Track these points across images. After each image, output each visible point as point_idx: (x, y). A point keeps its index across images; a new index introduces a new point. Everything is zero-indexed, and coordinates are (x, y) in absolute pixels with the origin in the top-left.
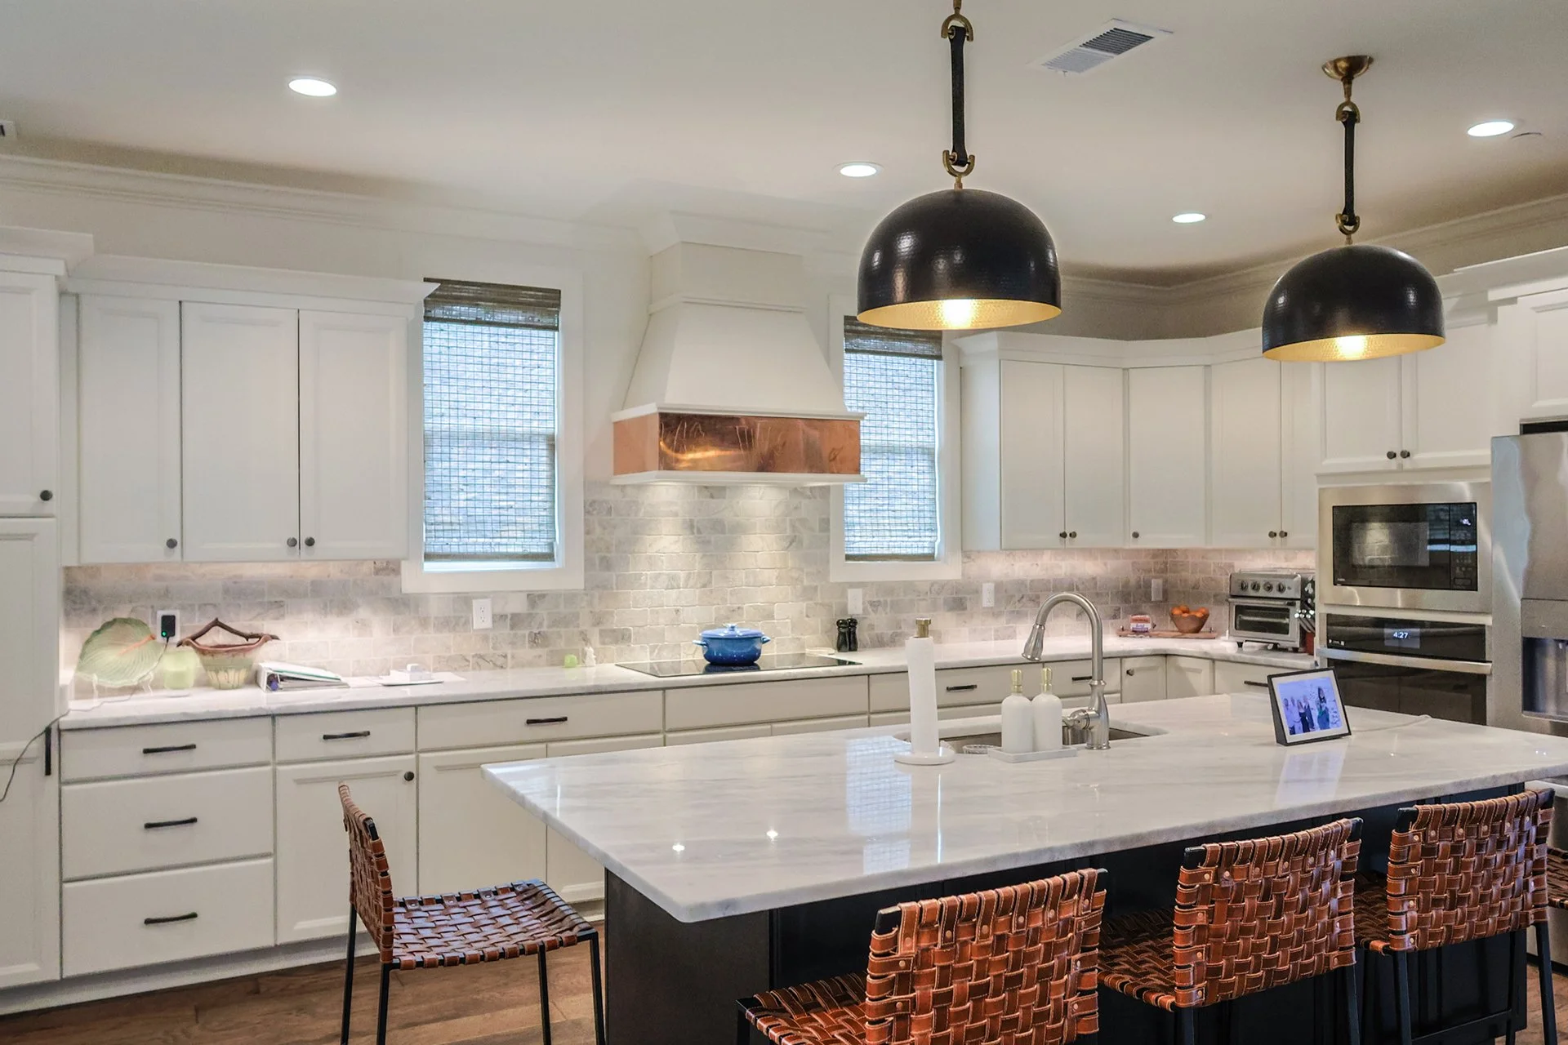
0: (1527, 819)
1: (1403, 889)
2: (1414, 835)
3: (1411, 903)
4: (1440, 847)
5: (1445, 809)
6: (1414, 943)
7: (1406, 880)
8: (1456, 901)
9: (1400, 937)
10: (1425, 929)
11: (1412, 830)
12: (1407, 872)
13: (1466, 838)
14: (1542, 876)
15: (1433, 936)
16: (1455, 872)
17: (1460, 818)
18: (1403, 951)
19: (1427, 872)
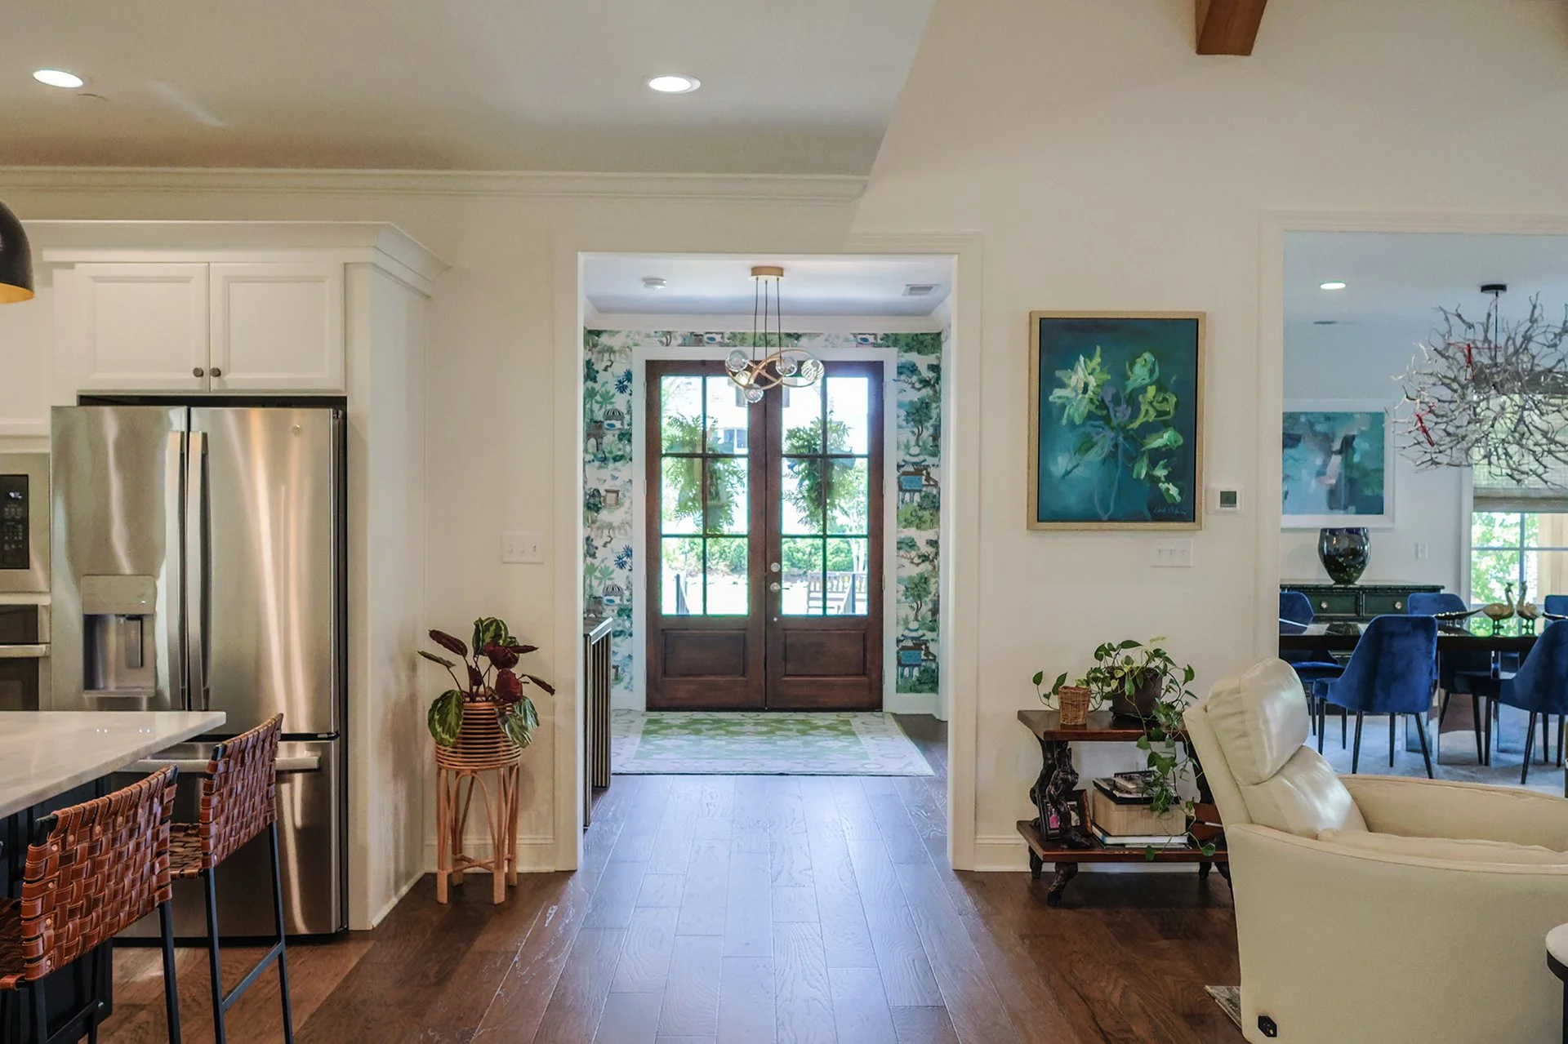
0: (156, 800)
1: (40, 909)
2: (52, 845)
3: (49, 922)
4: (79, 851)
5: (84, 809)
6: (51, 966)
7: (43, 897)
8: (92, 904)
9: (35, 964)
10: (61, 946)
11: (50, 840)
12: (44, 888)
13: (103, 835)
14: (165, 855)
15: (68, 951)
16: (93, 873)
17: (99, 814)
18: (39, 979)
19: (63, 883)
